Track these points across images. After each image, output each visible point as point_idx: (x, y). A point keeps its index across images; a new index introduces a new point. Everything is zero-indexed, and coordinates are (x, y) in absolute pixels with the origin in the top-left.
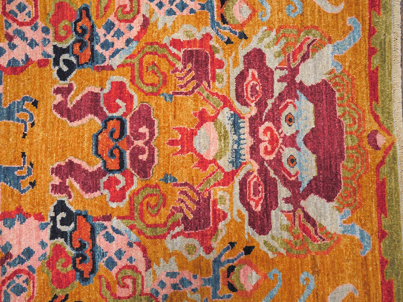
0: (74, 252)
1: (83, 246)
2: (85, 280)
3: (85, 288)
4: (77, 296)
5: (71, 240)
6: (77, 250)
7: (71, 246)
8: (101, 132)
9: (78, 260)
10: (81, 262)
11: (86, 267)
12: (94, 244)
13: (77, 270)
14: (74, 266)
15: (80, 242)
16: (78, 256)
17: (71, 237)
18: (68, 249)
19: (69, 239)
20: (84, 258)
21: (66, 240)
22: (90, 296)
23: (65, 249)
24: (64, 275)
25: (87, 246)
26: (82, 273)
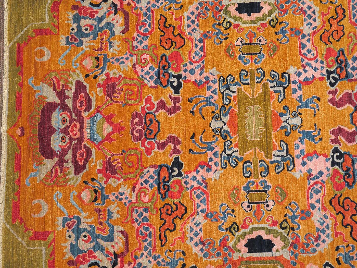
0: (344, 173)
1: (348, 169)
2: (350, 187)
3: (351, 191)
4: (347, 195)
5: (342, 167)
6: (345, 171)
7: (342, 170)
8: (354, 112)
9: (346, 177)
10: (348, 178)
11: (350, 180)
12: (354, 169)
13: (346, 182)
14: (344, 180)
15: (347, 167)
16: (346, 174)
17: (342, 165)
18: (341, 171)
19: (341, 166)
20: (349, 175)
21: (339, 167)
22: (353, 194)
23: (339, 171)
24: (340, 184)
25: (350, 170)
26: (348, 183)
